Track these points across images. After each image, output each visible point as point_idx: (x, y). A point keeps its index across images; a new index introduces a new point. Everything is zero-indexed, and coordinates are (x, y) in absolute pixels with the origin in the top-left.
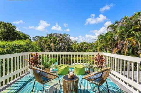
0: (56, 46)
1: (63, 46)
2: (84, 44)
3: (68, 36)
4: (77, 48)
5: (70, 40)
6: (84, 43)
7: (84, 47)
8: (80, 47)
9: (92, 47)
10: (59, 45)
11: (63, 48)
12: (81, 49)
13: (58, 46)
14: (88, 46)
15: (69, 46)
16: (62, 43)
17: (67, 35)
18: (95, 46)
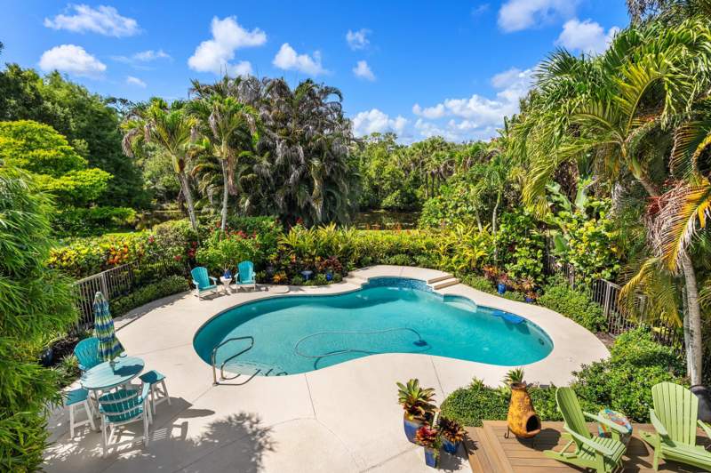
0: (254, 162)
1: (298, 164)
2: (434, 149)
3: (332, 98)
4: (393, 174)
5: (341, 121)
6: (436, 145)
7: (431, 168)
8: (407, 170)
9: (476, 170)
10: (272, 159)
11: (295, 173)
12: (416, 179)
13: (265, 162)
14: (452, 163)
15: (336, 160)
16: (289, 144)
17: (327, 92)
18: (497, 163)
